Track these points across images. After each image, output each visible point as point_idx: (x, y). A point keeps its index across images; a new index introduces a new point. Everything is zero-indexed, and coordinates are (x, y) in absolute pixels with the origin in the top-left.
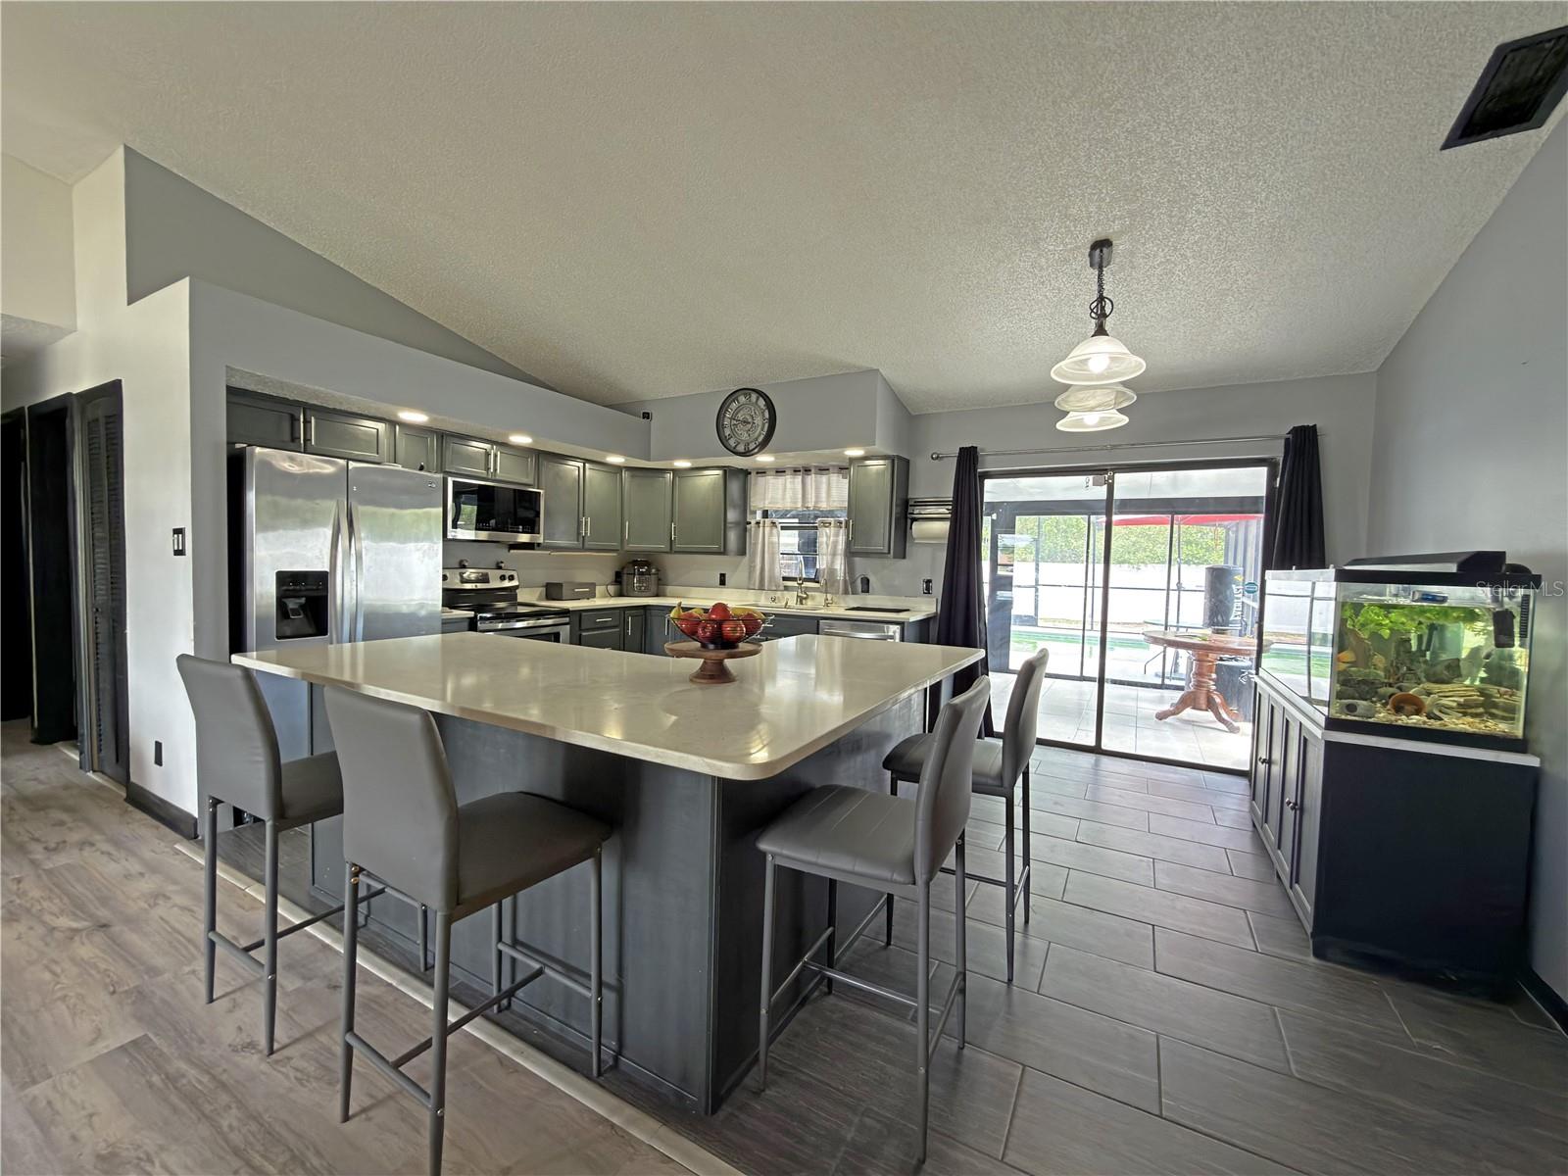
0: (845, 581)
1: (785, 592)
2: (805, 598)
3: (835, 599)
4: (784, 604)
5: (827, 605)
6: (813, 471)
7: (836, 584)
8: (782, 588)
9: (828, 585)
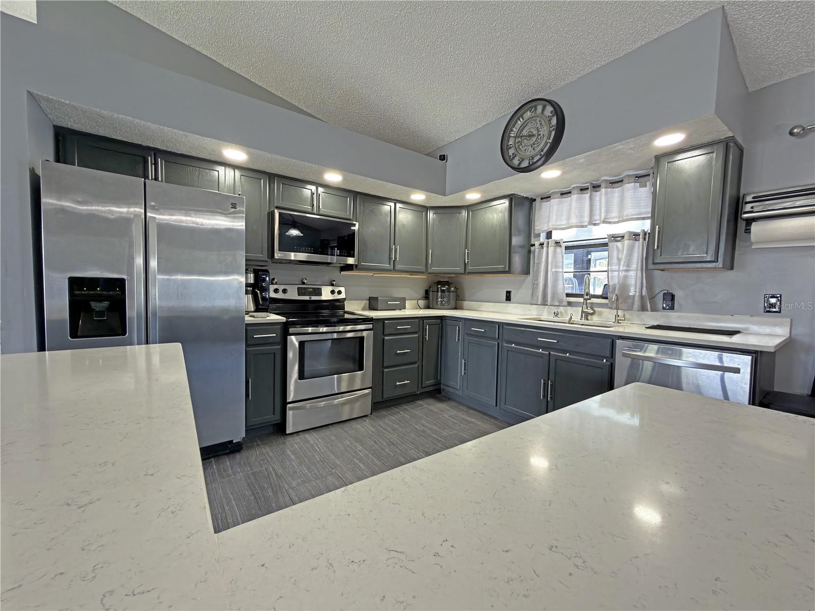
0: (642, 297)
1: (569, 308)
2: (592, 314)
3: (627, 316)
4: (568, 318)
5: (618, 321)
6: (603, 185)
7: (630, 301)
8: (566, 304)
9: (620, 300)
